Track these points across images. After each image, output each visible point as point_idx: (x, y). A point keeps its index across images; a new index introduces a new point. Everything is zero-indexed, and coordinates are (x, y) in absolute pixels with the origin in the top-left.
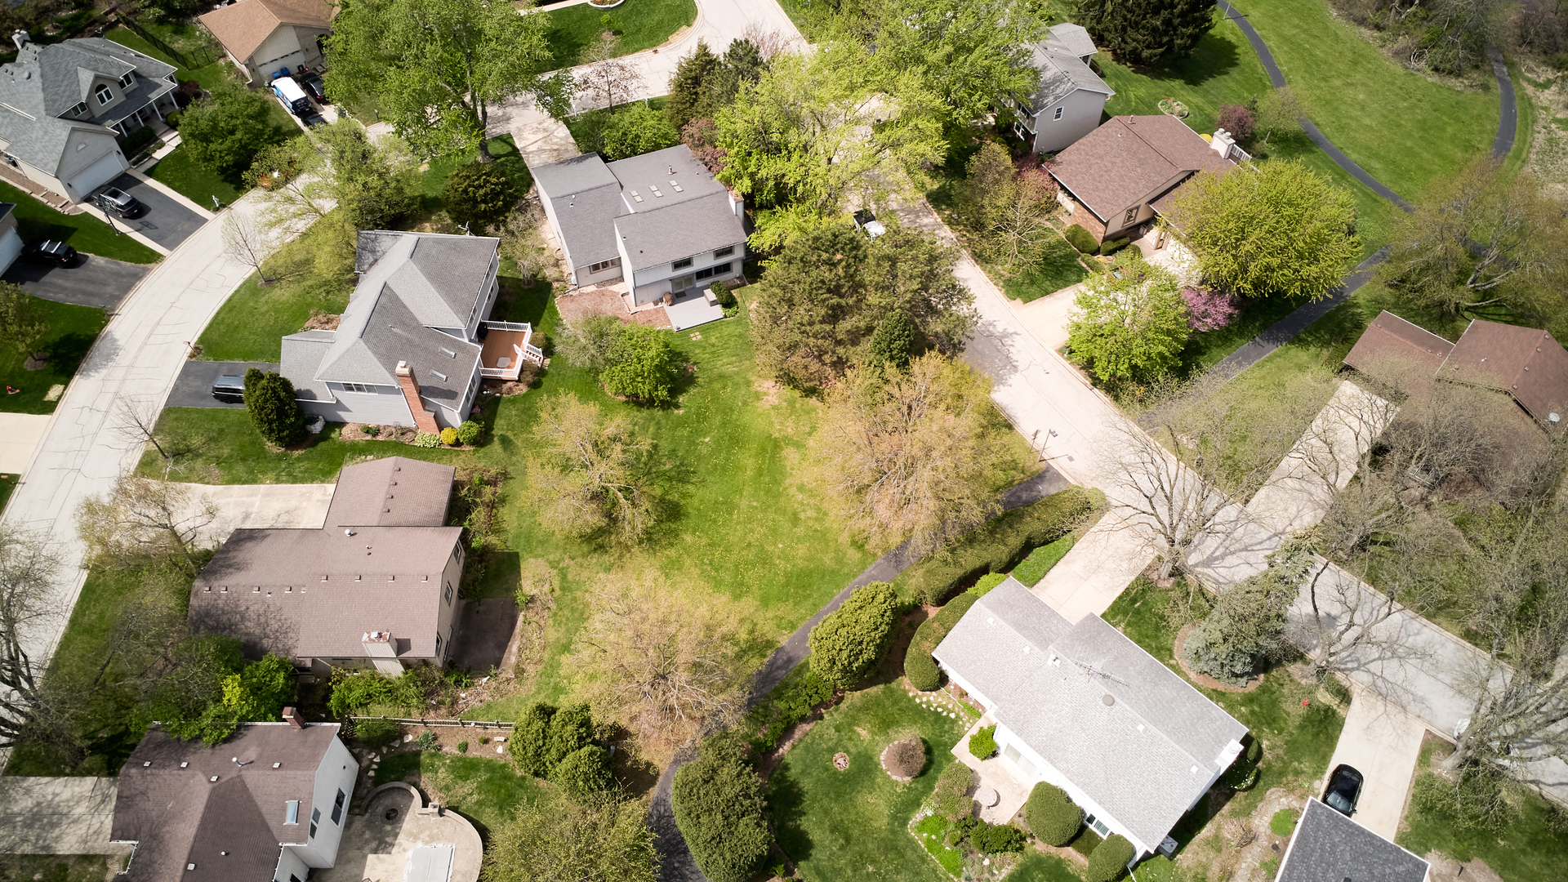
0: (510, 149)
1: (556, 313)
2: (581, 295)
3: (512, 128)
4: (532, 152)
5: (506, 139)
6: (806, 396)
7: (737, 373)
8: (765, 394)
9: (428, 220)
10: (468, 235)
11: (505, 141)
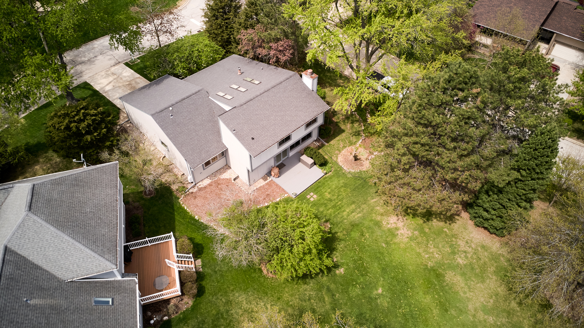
0: (91, 92)
1: (185, 212)
2: (200, 189)
3: (86, 78)
4: (109, 90)
5: (86, 86)
6: (428, 220)
7: (364, 218)
8: (397, 229)
9: (37, 162)
10: (85, 167)
11: (84, 88)
